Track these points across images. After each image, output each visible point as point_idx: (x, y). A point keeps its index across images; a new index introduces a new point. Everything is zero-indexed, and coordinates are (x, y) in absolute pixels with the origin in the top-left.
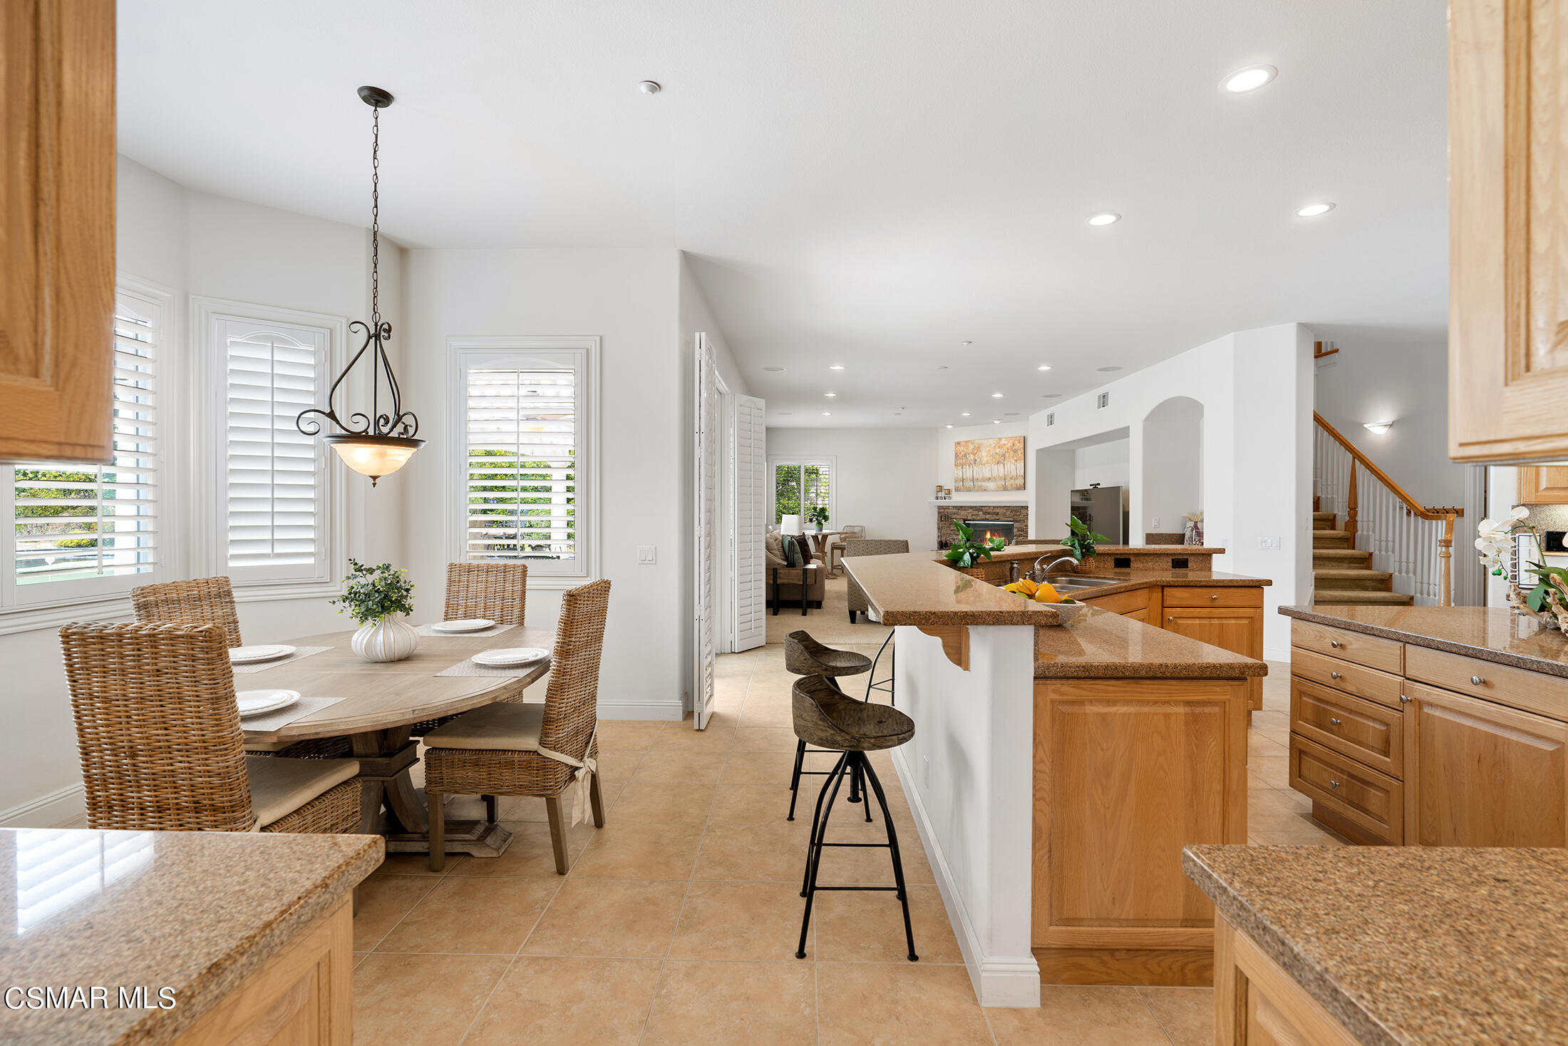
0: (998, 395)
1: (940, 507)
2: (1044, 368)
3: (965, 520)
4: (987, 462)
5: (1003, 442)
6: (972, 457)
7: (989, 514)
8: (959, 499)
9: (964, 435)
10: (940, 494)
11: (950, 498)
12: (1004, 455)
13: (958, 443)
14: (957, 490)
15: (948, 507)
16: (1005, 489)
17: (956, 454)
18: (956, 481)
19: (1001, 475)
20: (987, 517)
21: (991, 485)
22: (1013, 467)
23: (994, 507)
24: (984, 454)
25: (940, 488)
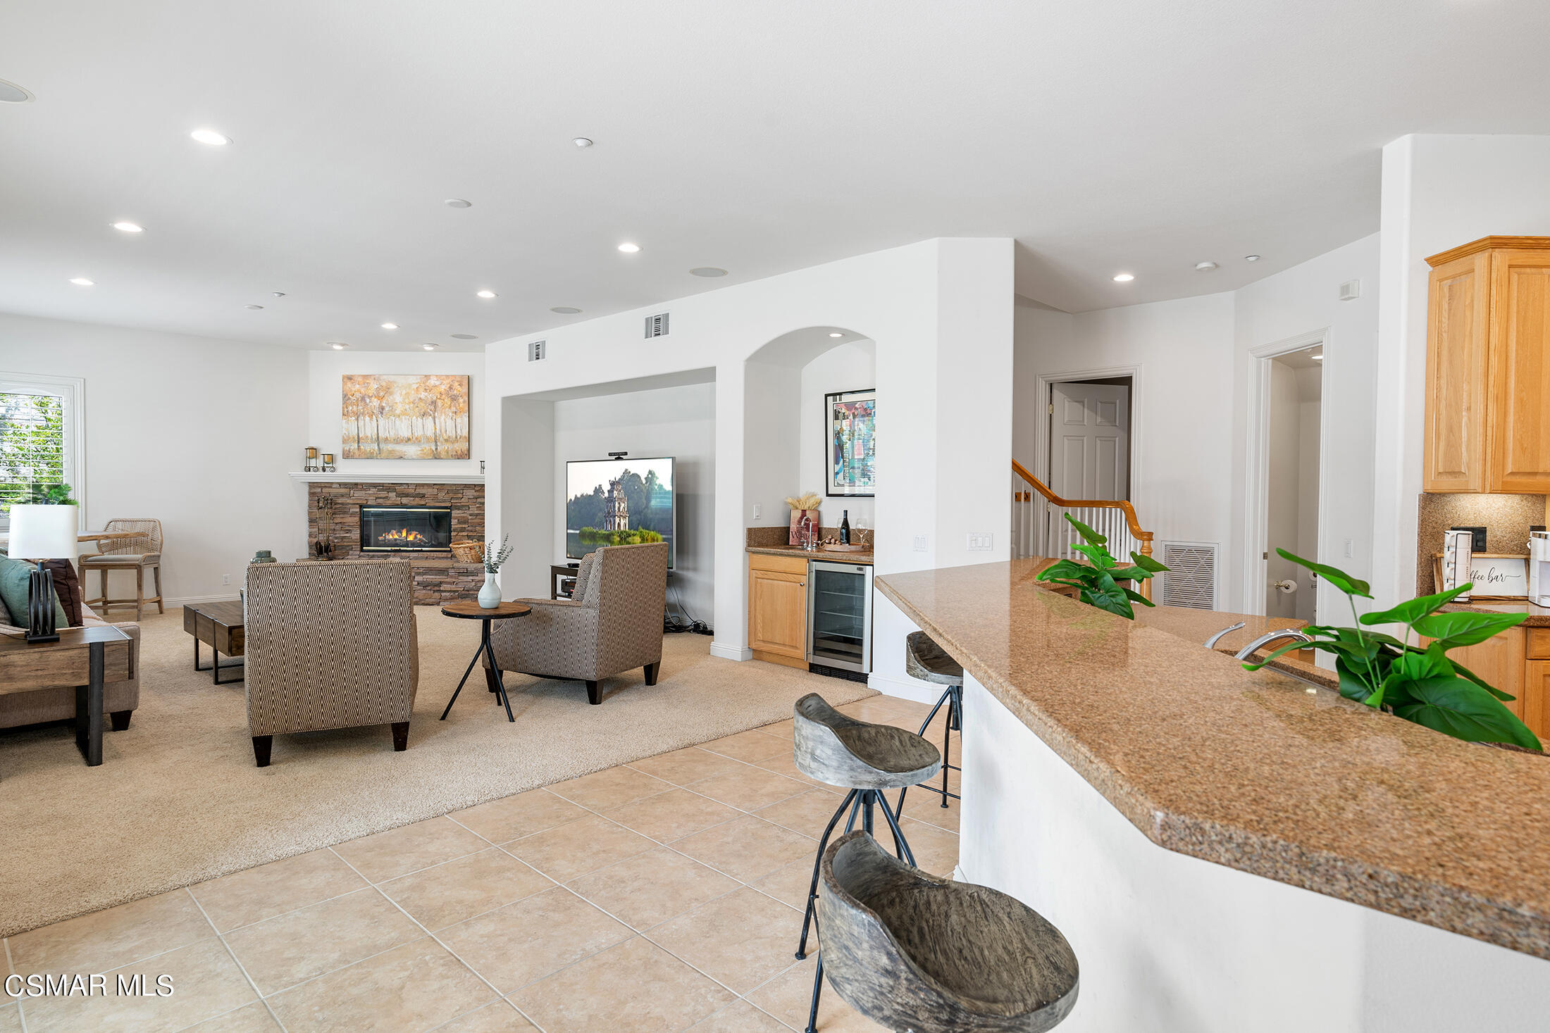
0: (486, 294)
1: (312, 485)
2: (629, 248)
3: (361, 507)
4: (404, 413)
5: (433, 381)
6: (375, 403)
7: (407, 495)
8: (348, 471)
9: (362, 364)
10: (313, 463)
11: (334, 470)
12: (434, 403)
13: (350, 378)
14: (347, 455)
15: (330, 485)
16: (436, 456)
17: (345, 396)
18: (344, 441)
19: (430, 433)
20: (405, 501)
21: (411, 450)
22: (448, 424)
23: (417, 485)
24: (398, 398)
25: (313, 452)
